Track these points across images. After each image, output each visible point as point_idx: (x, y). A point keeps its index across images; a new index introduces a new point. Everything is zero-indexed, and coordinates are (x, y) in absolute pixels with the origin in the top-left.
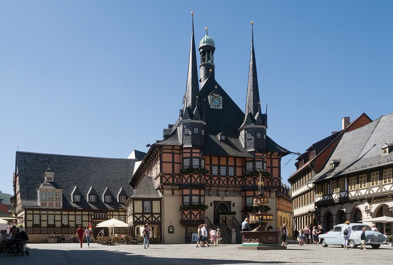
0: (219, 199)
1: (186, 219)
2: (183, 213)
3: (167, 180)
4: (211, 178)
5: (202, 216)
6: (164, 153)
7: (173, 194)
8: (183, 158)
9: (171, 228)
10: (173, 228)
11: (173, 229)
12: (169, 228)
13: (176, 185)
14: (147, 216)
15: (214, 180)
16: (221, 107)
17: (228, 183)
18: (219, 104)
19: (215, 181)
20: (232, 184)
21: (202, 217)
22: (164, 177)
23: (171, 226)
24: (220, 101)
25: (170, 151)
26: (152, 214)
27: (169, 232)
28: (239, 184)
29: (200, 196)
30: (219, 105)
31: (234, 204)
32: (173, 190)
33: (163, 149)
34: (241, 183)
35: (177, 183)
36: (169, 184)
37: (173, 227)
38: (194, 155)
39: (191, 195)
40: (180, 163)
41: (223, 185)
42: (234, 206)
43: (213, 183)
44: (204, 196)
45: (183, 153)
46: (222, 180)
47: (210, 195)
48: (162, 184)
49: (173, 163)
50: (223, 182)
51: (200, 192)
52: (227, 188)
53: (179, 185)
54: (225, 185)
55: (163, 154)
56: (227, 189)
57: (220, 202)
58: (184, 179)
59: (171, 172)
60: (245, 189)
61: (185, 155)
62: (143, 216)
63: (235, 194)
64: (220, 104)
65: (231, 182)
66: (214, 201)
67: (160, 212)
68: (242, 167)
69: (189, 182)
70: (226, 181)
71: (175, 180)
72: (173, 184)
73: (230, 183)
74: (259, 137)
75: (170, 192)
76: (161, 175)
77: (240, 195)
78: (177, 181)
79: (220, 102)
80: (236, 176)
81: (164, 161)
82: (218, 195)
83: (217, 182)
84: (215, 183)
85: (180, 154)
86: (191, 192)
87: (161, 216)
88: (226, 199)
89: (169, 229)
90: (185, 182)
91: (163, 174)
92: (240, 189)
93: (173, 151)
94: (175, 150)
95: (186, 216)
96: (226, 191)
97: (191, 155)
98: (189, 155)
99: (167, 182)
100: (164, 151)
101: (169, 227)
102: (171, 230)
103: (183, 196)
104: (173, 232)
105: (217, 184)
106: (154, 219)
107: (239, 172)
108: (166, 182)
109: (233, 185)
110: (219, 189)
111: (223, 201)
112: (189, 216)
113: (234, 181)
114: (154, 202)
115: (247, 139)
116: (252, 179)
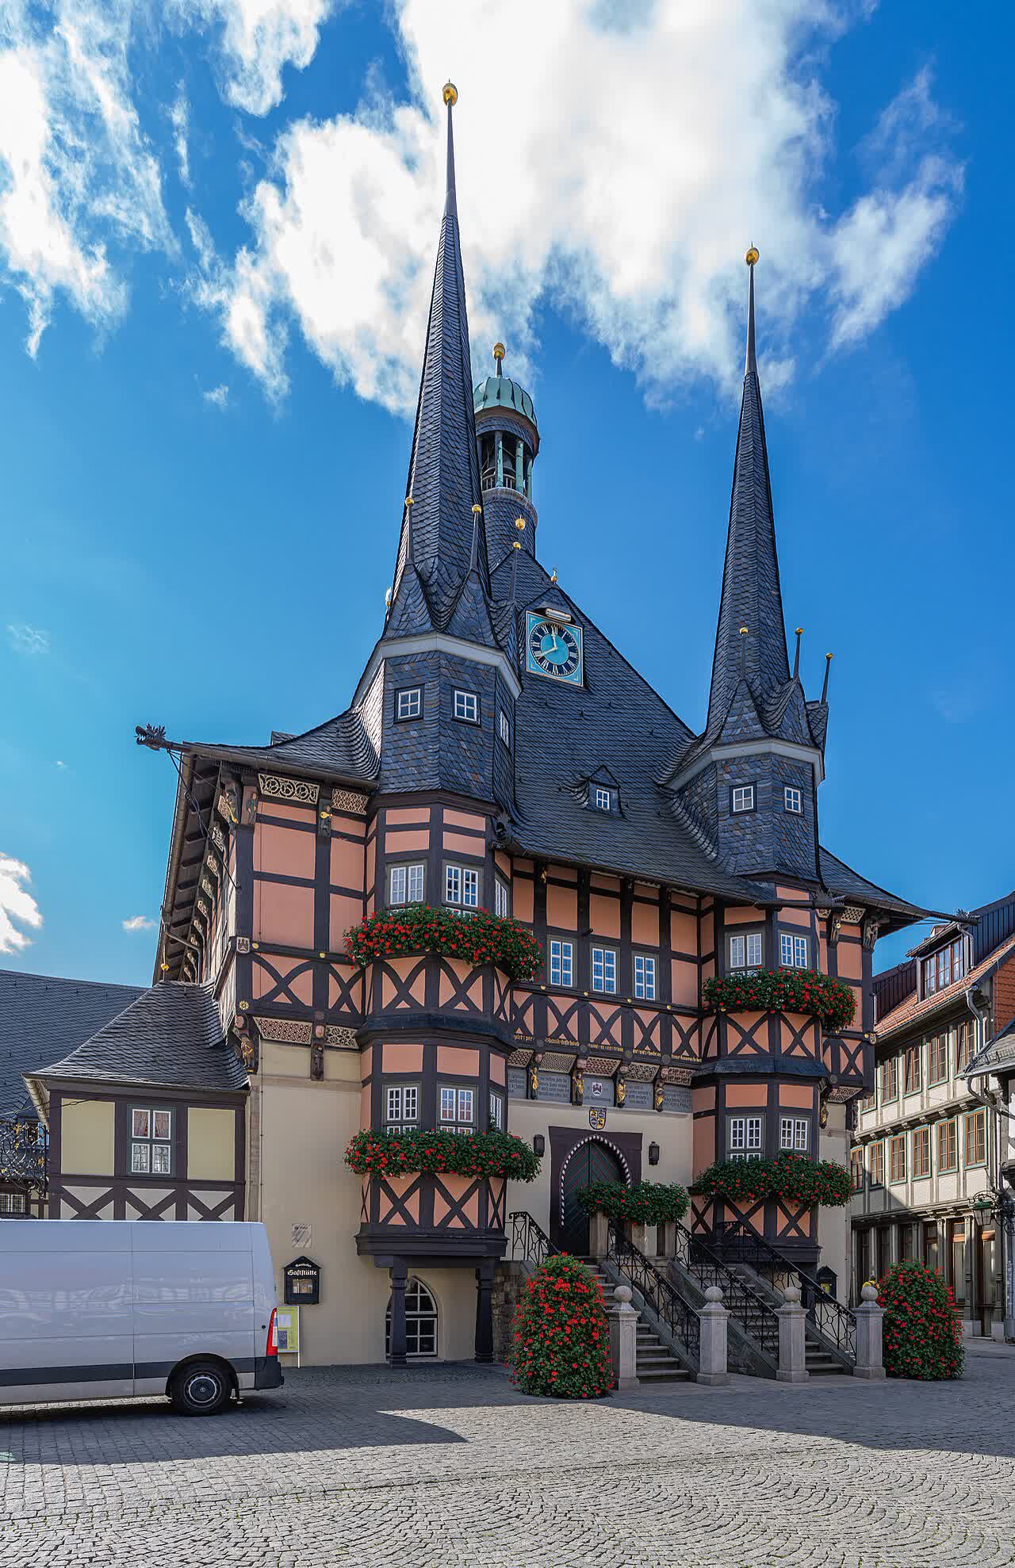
0: (577, 1118)
1: (397, 1220)
2: (378, 1184)
3: (283, 984)
4: (542, 998)
5: (496, 1206)
6: (261, 819)
7: (318, 1073)
8: (386, 861)
9: (303, 1273)
10: (312, 1273)
11: (315, 1280)
12: (291, 1273)
13: (334, 1018)
14: (150, 1197)
15: (557, 1013)
16: (575, 679)
17: (627, 1033)
18: (570, 662)
19: (563, 1020)
20: (647, 1041)
21: (496, 1215)
22: (261, 962)
23: (303, 1260)
24: (573, 650)
25: (308, 817)
26: (181, 1185)
27: (292, 1299)
28: (685, 1045)
29: (483, 1085)
30: (567, 666)
31: (654, 1149)
32: (318, 1047)
33: (262, 798)
34: (694, 1042)
35: (345, 1008)
36: (296, 1011)
37: (315, 1267)
38: (451, 842)
39: (430, 1080)
40: (363, 896)
41: (606, 1042)
42: (653, 1161)
43: (551, 1032)
44: (503, 1091)
45: (384, 829)
46: (598, 1017)
47: (531, 1095)
48: (245, 1006)
49: (322, 886)
50: (606, 1026)
51: (485, 1066)
52: (624, 1062)
53: (356, 1020)
54: (613, 1043)
55: (257, 826)
56: (624, 1069)
57: (581, 1133)
58: (386, 980)
59: (307, 940)
60: (719, 1069)
61: (395, 843)
62: (119, 1198)
63: (660, 1100)
64: (574, 660)
65: (647, 1032)
66: (552, 1130)
67: (231, 1176)
68: (700, 961)
69: (421, 999)
70: (618, 1022)
71: (334, 992)
72: (317, 1012)
73: (638, 1036)
74: (796, 805)
75: (299, 1061)
76: (244, 951)
77: (686, 1106)
78: (345, 998)
79: (573, 655)
80: (672, 1006)
81: (266, 870)
82: (576, 1100)
83: (573, 1025)
84: (562, 1028)
85: (364, 841)
86: (430, 1059)
87: (238, 1201)
88: (617, 1121)
89: (289, 1282)
90: (396, 1001)
91: (255, 946)
92: (687, 1075)
93: (324, 815)
94: (335, 812)
95: (399, 1205)
96: (615, 1078)
97: (436, 840)
98: (420, 841)
99: (282, 998)
100: (266, 809)
101: (292, 1266)
102: (302, 1288)
103: (377, 1081)
104: (313, 1298)
105: (570, 1037)
106: (191, 1216)
107: (684, 982)
108: (275, 993)
109: (653, 1049)
110: (582, 1063)
111: (601, 1134)
112: (413, 1206)
113: (658, 1027)
114: (194, 1114)
115: (732, 814)
116: (761, 1022)
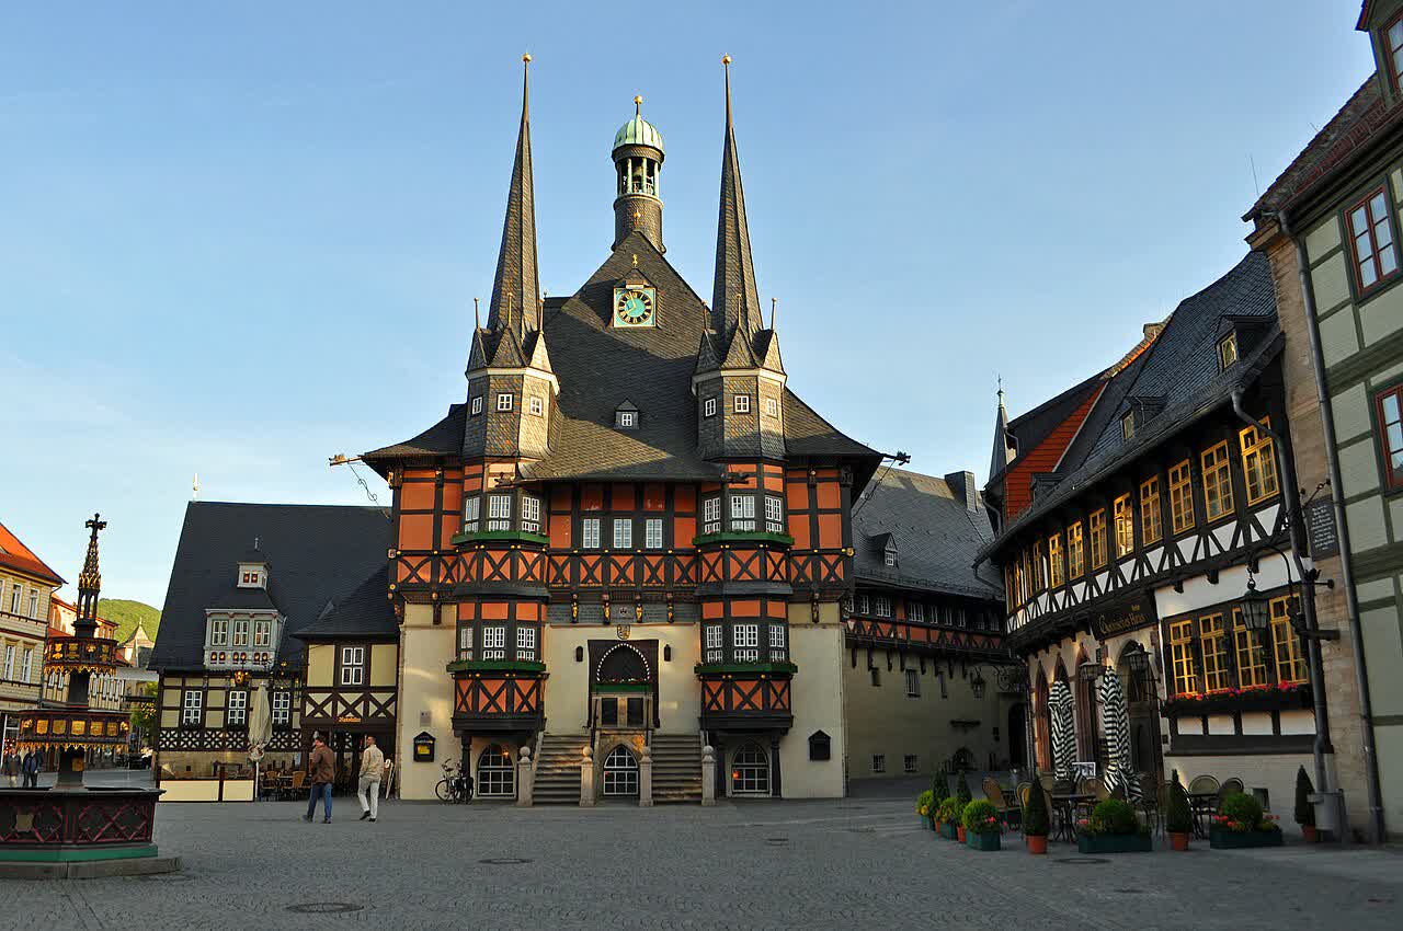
0: (609, 633)
1: (463, 708)
3: (414, 572)
4: (576, 558)
6: (407, 480)
7: (437, 620)
8: (464, 496)
9: (426, 743)
10: (430, 742)
11: (431, 746)
12: (416, 740)
13: (444, 587)
14: (350, 698)
15: (586, 565)
16: (648, 323)
17: (639, 573)
18: (646, 312)
19: (591, 570)
20: (654, 577)
22: (405, 562)
23: (424, 733)
24: (649, 304)
25: (430, 474)
26: (367, 690)
27: (418, 758)
28: (684, 576)
29: (512, 624)
30: (644, 316)
31: (668, 649)
32: (438, 606)
33: (406, 469)
34: (692, 575)
35: (449, 581)
36: (421, 586)
37: (434, 739)
39: (477, 623)
41: (622, 581)
42: (667, 658)
43: (582, 579)
44: (536, 624)
45: (464, 477)
46: (616, 565)
47: (572, 620)
48: (393, 587)
49: (438, 512)
50: (622, 571)
51: (512, 611)
52: (637, 592)
54: (628, 581)
55: (404, 484)
56: (638, 598)
57: (615, 642)
58: (462, 566)
59: (429, 546)
60: (699, 593)
62: (335, 699)
63: (671, 615)
64: (649, 311)
65: (654, 571)
66: (590, 642)
67: (391, 684)
68: (696, 516)
69: (474, 576)
70: (631, 567)
71: (443, 573)
72: (433, 586)
73: (647, 574)
75: (426, 613)
76: (393, 556)
77: (692, 617)
78: (449, 576)
79: (648, 307)
80: (673, 550)
81: (407, 508)
82: (607, 623)
83: (598, 573)
84: (591, 576)
85: (461, 481)
86: (477, 611)
87: (394, 699)
88: (636, 634)
89: (416, 747)
90: (466, 578)
91: (399, 553)
92: (689, 596)
93: (438, 472)
95: (463, 699)
96: (636, 603)
97: (484, 483)
98: (478, 484)
99: (414, 580)
100: (409, 475)
101: (419, 738)
102: (424, 751)
103: (458, 625)
104: (431, 758)
105: (595, 581)
106: (373, 708)
108: (410, 577)
109: (659, 581)
110: (605, 597)
111: (626, 642)
112: (469, 700)
113: (662, 567)
114: (375, 648)
115: (705, 418)
116: (755, 555)
